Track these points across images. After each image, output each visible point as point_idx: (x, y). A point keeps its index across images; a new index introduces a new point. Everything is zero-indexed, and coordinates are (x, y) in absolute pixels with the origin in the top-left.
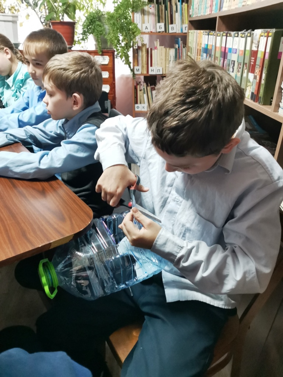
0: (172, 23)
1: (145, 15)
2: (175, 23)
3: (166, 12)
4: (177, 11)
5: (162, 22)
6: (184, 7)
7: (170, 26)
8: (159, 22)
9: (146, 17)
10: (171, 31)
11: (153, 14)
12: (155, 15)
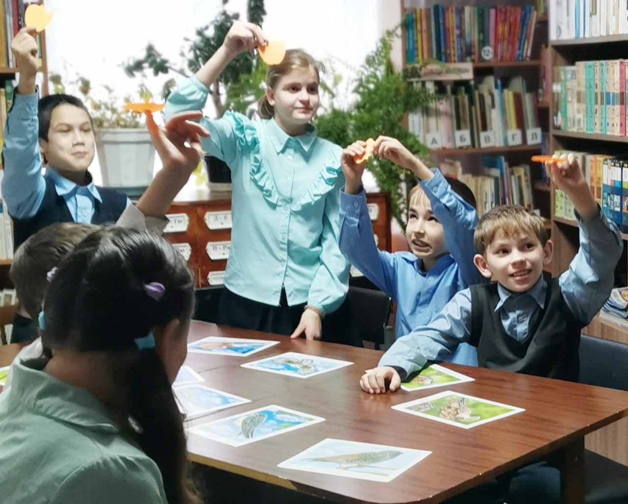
0: (485, 128)
1: (431, 116)
2: (491, 129)
3: (473, 108)
4: (493, 106)
5: (466, 128)
6: (506, 98)
7: (483, 135)
8: (459, 128)
9: (432, 121)
10: (484, 145)
11: (446, 114)
12: (451, 116)
